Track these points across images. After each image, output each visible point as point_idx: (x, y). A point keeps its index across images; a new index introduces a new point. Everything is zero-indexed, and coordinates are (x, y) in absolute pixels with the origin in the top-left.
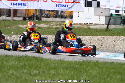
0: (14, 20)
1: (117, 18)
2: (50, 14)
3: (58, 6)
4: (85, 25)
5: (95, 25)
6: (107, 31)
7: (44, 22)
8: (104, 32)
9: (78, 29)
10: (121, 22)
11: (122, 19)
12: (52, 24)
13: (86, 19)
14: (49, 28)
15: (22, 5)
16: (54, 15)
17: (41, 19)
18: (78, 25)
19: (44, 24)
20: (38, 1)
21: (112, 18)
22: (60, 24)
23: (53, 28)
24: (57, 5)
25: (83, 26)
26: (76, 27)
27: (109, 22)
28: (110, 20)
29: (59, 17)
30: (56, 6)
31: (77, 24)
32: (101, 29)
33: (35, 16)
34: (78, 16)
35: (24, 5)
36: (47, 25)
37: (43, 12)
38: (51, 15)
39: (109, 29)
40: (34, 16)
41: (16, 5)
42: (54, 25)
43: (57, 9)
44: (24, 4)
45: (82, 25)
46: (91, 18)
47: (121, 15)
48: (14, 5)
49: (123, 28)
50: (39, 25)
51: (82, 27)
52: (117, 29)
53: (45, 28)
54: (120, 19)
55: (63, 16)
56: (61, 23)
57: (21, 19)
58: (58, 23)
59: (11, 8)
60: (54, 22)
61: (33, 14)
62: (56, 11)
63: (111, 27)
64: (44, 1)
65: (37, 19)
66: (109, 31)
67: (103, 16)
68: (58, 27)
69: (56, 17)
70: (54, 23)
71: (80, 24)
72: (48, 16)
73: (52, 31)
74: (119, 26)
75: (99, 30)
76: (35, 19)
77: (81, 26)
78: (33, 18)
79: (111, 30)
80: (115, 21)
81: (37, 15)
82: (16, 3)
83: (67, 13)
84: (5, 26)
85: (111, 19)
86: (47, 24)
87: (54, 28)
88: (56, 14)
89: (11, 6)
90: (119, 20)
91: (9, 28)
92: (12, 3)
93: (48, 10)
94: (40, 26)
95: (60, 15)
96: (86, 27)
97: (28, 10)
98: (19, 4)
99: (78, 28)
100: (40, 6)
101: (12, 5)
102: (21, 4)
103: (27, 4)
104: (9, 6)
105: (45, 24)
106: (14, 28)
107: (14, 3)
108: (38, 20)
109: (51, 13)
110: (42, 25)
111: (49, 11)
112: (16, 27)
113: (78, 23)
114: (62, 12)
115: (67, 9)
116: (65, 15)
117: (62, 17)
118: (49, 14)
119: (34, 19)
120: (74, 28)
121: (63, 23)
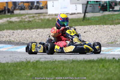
1: (95, 6)
5: (72, 14)
6: (85, 21)
7: (17, 15)
8: (80, 22)
9: (53, 20)
10: (100, 9)
11: (101, 5)
12: (24, 17)
13: (61, 8)
14: (21, 21)
16: (29, 6)
17: (13, 12)
19: (16, 17)
21: (89, 5)
22: (33, 17)
23: (25, 22)
26: (51, 19)
27: (86, 10)
28: (86, 8)
29: (34, 8)
31: (52, 15)
32: (78, 19)
34: (53, 6)
37: (17, 4)
38: (26, 7)
39: (86, 18)
40: (5, 9)
42: (26, 18)
46: (66, 8)
47: (100, 1)
49: (102, 16)
50: (10, 19)
52: (95, 17)
53: (16, 21)
54: (99, 6)
55: (38, 6)
56: (34, 15)
58: (32, 15)
60: (28, 14)
61: (5, 7)
62: (31, 2)
63: (88, 15)
65: (9, 12)
66: (87, 20)
67: (80, 4)
68: (30, 19)
69: (31, 8)
70: (27, 16)
71: (56, 15)
72: (22, 9)
73: (24, 24)
74: (98, 13)
75: (75, 20)
76: (7, 12)
77: (56, 17)
79: (89, 19)
80: (93, 9)
81: (9, 8)
83: (43, 3)
85: (88, 7)
86: (19, 17)
87: (26, 22)
88: (31, 5)
90: (97, 8)
95: (36, 6)
108: (9, 14)
109: (25, 4)
110: (14, 19)
111: (23, 2)
113: (54, 14)
114: (38, 2)
116: (41, 5)
119: (5, 13)
120: (48, 20)
121: (37, 15)
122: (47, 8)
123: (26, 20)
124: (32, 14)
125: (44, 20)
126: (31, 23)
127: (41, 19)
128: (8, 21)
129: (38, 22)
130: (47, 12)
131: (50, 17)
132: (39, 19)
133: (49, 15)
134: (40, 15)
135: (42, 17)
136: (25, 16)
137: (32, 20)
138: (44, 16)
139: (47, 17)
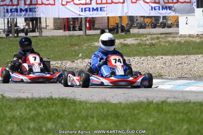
0: (88, 35)
2: (146, 22)
3: (155, 9)
4: (198, 36)
7: (134, 35)
12: (145, 39)
13: (198, 27)
14: (139, 45)
15: (98, 11)
16: (152, 23)
17: (128, 31)
18: (187, 38)
19: (132, 39)
20: (123, 3)
22: (158, 38)
23: (146, 45)
24: (153, 7)
25: (194, 39)
26: (183, 41)
29: (160, 26)
30: (152, 10)
31: (185, 36)
33: (119, 26)
34: (187, 24)
35: (101, 11)
36: (138, 40)
37: (135, 20)
38: (147, 24)
40: (117, 26)
41: (89, 11)
42: (148, 40)
43: (154, 13)
44: (101, 8)
45: (193, 37)
48: (85, 11)
50: (125, 40)
51: (192, 41)
53: (133, 44)
55: (165, 23)
56: (159, 36)
57: (97, 33)
58: (155, 36)
59: (81, 16)
60: (149, 34)
61: (117, 24)
62: (155, 16)
64: (132, 2)
65: (122, 31)
68: (153, 42)
69: (155, 26)
70: (149, 37)
71: (190, 36)
72: (142, 26)
73: (144, 49)
76: (120, 31)
77: (191, 39)
78: (116, 30)
81: (123, 25)
82: (89, 8)
83: (171, 19)
84: (71, 45)
86: (137, 38)
87: (148, 45)
88: (155, 22)
89: (81, 13)
91: (76, 48)
92: (82, 9)
93: (141, 17)
94: (125, 42)
95: (161, 23)
96: (198, 40)
97: (108, 17)
98: (93, 9)
99: (185, 42)
100: (125, 11)
101: (82, 11)
102: (97, 9)
103: (105, 9)
104: (79, 13)
105: (134, 39)
106: (85, 48)
107: (85, 9)
108: (124, 33)
109: (146, 20)
110: (130, 41)
111: (144, 17)
112: (89, 46)
113: (187, 34)
114: (164, 18)
115: (170, 13)
116: (169, 22)
117: (164, 25)
118: (144, 22)
119: (117, 32)
120: (179, 43)
121: (163, 36)
122: (178, 26)
123: (148, 42)
124: (156, 34)
125: (174, 43)
126: (155, 47)
127: (170, 42)
128: (121, 43)
129: (165, 46)
130: (177, 32)
131: (182, 38)
132: (166, 42)
133: (181, 36)
134: (168, 35)
135: (170, 39)
136: (146, 37)
137: (156, 43)
138: (174, 37)
139: (178, 39)
